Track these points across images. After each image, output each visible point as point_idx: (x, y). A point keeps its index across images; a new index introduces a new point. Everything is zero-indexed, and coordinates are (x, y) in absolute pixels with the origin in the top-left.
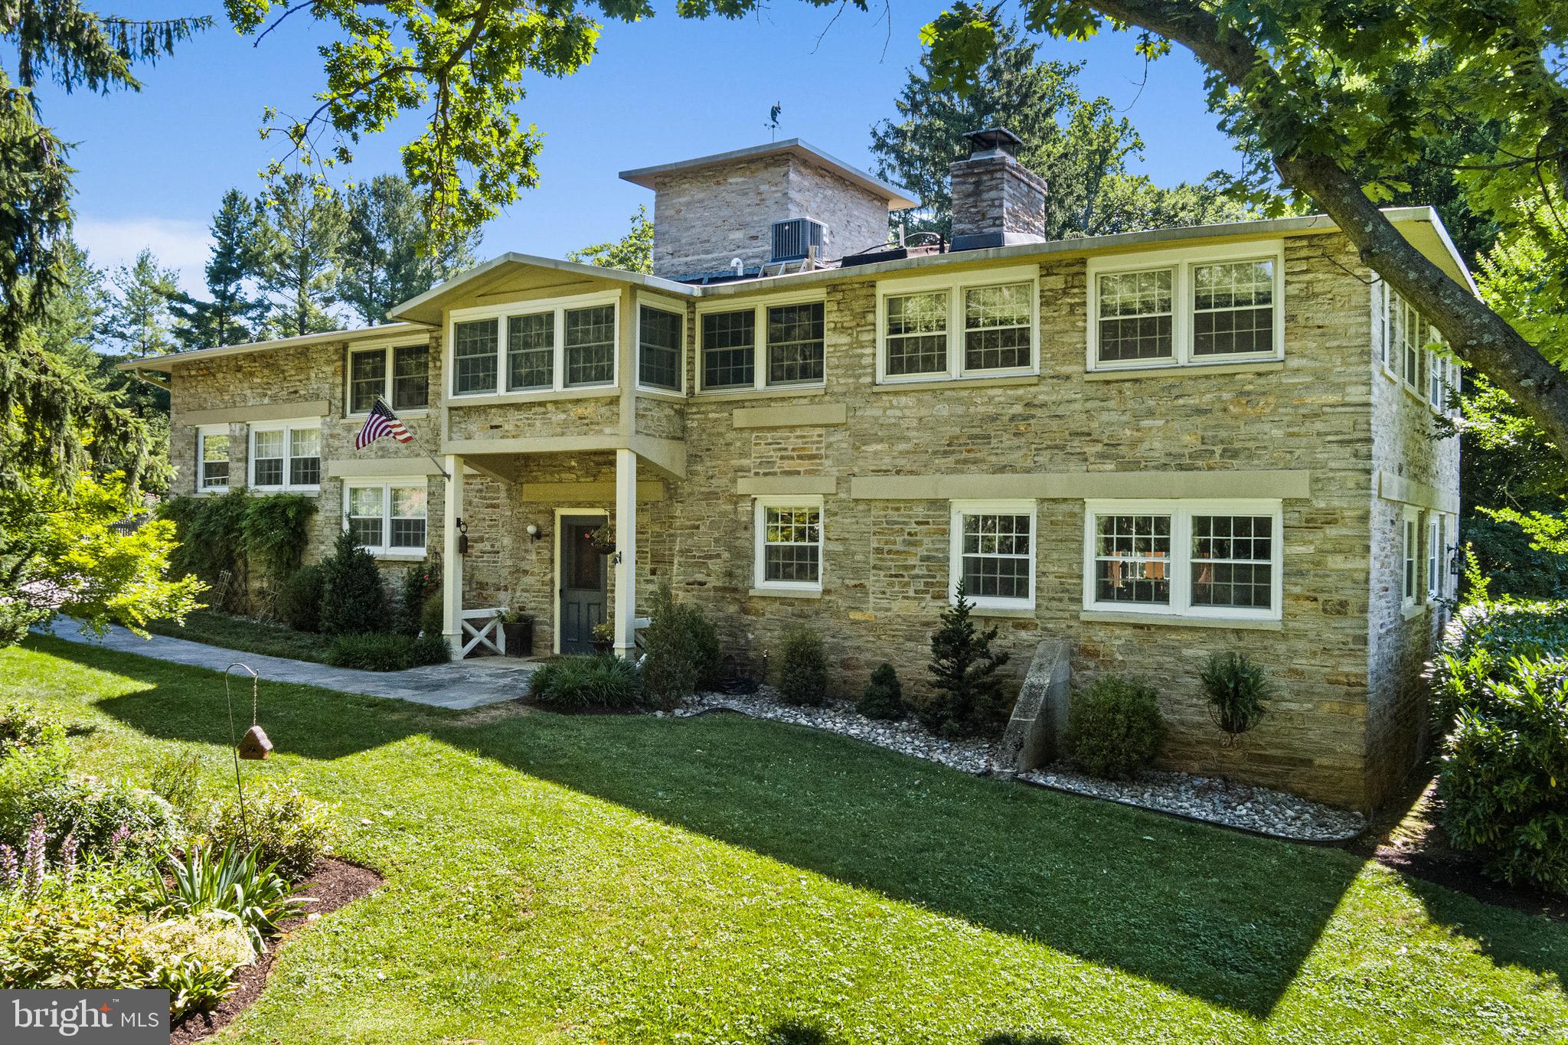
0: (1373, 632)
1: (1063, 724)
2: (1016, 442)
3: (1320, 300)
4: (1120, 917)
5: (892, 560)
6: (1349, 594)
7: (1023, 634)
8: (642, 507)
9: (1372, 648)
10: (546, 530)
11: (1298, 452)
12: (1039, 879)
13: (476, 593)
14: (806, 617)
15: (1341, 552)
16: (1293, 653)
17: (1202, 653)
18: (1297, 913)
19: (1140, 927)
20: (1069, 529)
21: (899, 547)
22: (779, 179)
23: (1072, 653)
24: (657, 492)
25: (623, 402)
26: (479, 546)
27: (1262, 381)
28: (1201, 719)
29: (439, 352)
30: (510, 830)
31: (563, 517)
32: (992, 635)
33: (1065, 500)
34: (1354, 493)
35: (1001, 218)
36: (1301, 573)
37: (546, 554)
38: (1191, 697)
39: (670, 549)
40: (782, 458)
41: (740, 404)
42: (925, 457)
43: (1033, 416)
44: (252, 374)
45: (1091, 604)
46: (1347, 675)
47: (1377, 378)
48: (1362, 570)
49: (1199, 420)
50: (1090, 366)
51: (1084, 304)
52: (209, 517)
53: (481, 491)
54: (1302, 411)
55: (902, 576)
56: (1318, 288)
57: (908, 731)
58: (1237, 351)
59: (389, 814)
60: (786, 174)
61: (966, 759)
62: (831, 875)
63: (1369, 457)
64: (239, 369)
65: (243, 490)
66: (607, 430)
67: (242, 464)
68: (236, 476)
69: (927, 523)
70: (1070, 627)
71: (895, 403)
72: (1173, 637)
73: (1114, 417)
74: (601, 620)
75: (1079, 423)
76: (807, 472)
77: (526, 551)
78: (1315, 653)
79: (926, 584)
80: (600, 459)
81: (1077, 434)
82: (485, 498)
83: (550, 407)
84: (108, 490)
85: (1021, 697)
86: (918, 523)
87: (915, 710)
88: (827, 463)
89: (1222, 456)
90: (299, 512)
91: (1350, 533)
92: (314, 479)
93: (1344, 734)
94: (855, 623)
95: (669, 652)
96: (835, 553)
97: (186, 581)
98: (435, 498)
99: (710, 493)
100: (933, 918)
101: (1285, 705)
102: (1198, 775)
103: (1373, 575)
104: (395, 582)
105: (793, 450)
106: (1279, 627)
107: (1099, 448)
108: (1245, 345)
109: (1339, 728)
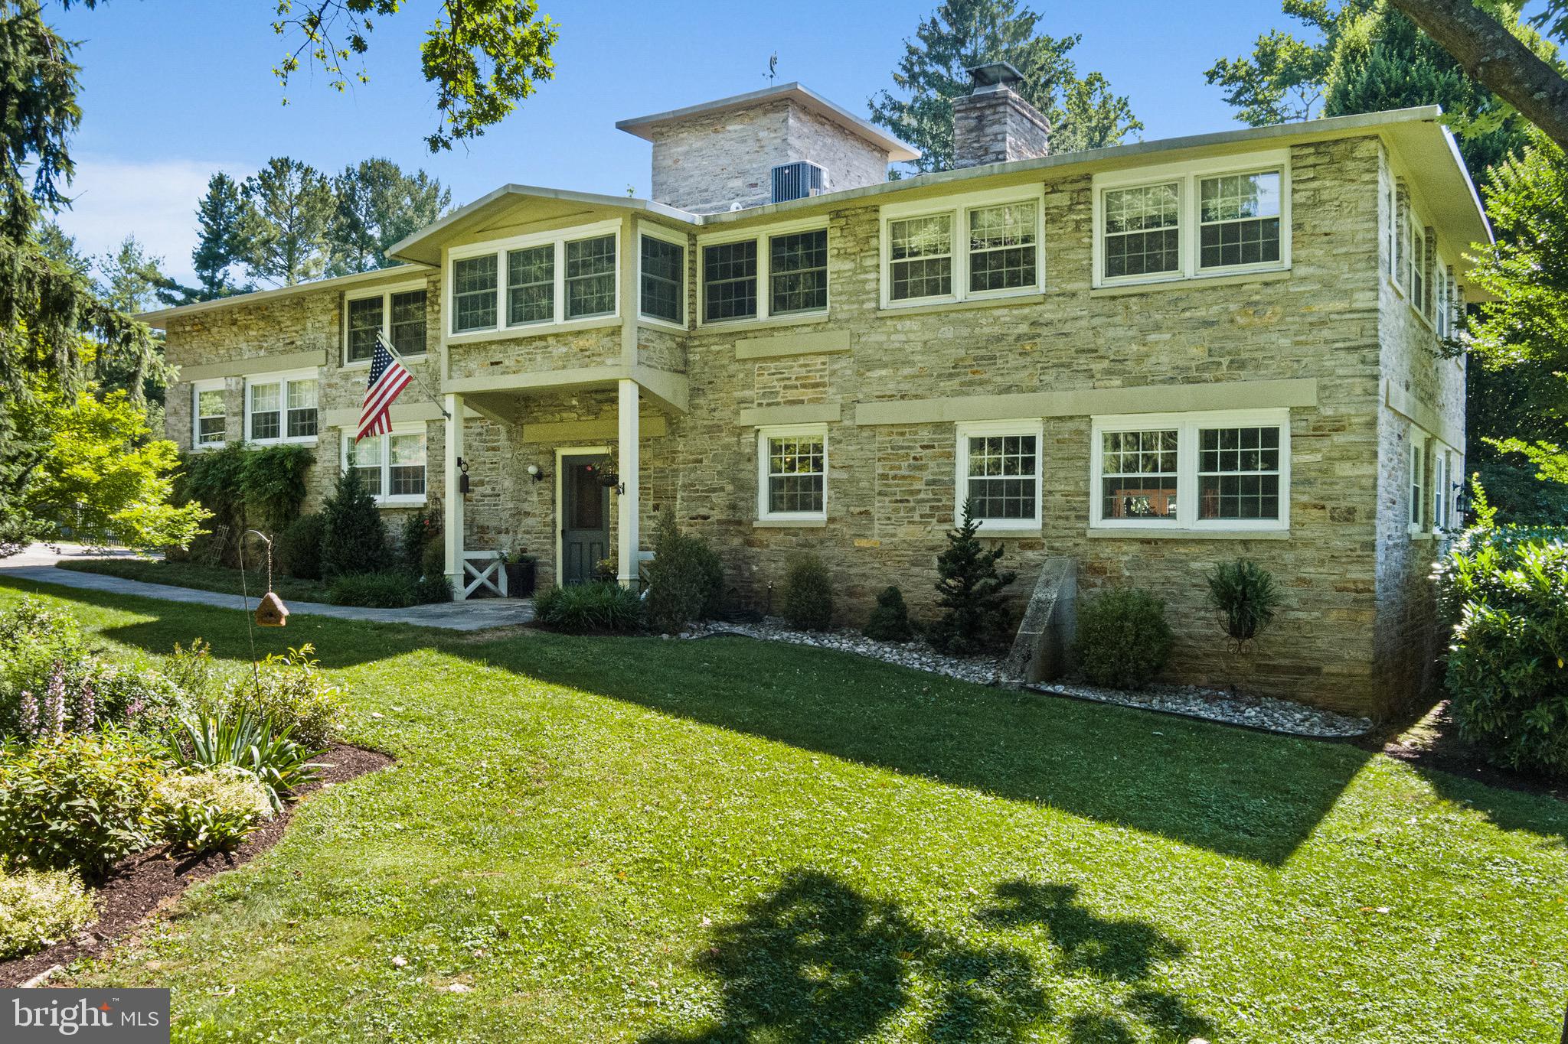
0: (1380, 540)
1: (1071, 635)
2: (1022, 361)
3: (1327, 207)
4: (1132, 791)
5: (898, 486)
6: (1355, 500)
7: (1030, 554)
8: (644, 443)
9: (1380, 555)
10: (547, 471)
11: (1305, 361)
12: (1050, 762)
13: (477, 535)
14: (813, 546)
15: (1349, 458)
16: (1301, 562)
17: (1210, 565)
18: (1308, 792)
19: (1152, 799)
20: (1076, 446)
21: (904, 472)
22: (778, 125)
23: (1079, 569)
24: (659, 426)
25: (625, 332)
26: (479, 490)
27: (1269, 290)
28: (1209, 632)
29: (438, 296)
30: (521, 721)
31: (564, 457)
32: (999, 554)
33: (1071, 417)
34: (1362, 398)
35: (1004, 152)
36: (1308, 482)
37: (547, 494)
38: (1198, 609)
39: (673, 484)
40: (785, 387)
41: (743, 335)
42: (928, 381)
43: (1039, 335)
44: (247, 327)
45: (1097, 521)
46: (1355, 582)
47: (1384, 285)
48: (1370, 476)
49: (1205, 332)
50: (1096, 283)
51: (1090, 220)
52: (206, 471)
53: (480, 434)
54: (1310, 319)
55: (908, 501)
56: (1325, 195)
57: (915, 650)
58: (1244, 262)
59: (400, 709)
60: (785, 120)
61: (974, 672)
62: (843, 756)
63: (1377, 363)
64: (234, 323)
65: (240, 444)
66: (609, 362)
67: (238, 419)
68: (232, 432)
69: (933, 447)
70: (1076, 545)
71: (899, 327)
72: (1182, 550)
73: (1120, 332)
74: (604, 555)
75: (1084, 340)
76: (811, 401)
77: (527, 493)
78: (1322, 561)
79: (932, 508)
80: (599, 397)
81: (1083, 351)
82: (485, 441)
83: (551, 340)
84: (110, 410)
85: (1028, 612)
86: (923, 447)
87: (921, 630)
88: (831, 390)
89: (1229, 367)
90: (296, 464)
91: (1358, 440)
92: (312, 430)
93: (1351, 640)
94: (860, 550)
95: (675, 575)
96: (839, 480)
97: (189, 507)
98: (436, 444)
99: (714, 426)
100: (946, 789)
101: (1293, 615)
102: (1205, 688)
103: (1381, 482)
104: (396, 528)
105: (797, 379)
106: (1286, 536)
107: (1106, 364)
108: (1251, 256)
109: (1348, 635)
